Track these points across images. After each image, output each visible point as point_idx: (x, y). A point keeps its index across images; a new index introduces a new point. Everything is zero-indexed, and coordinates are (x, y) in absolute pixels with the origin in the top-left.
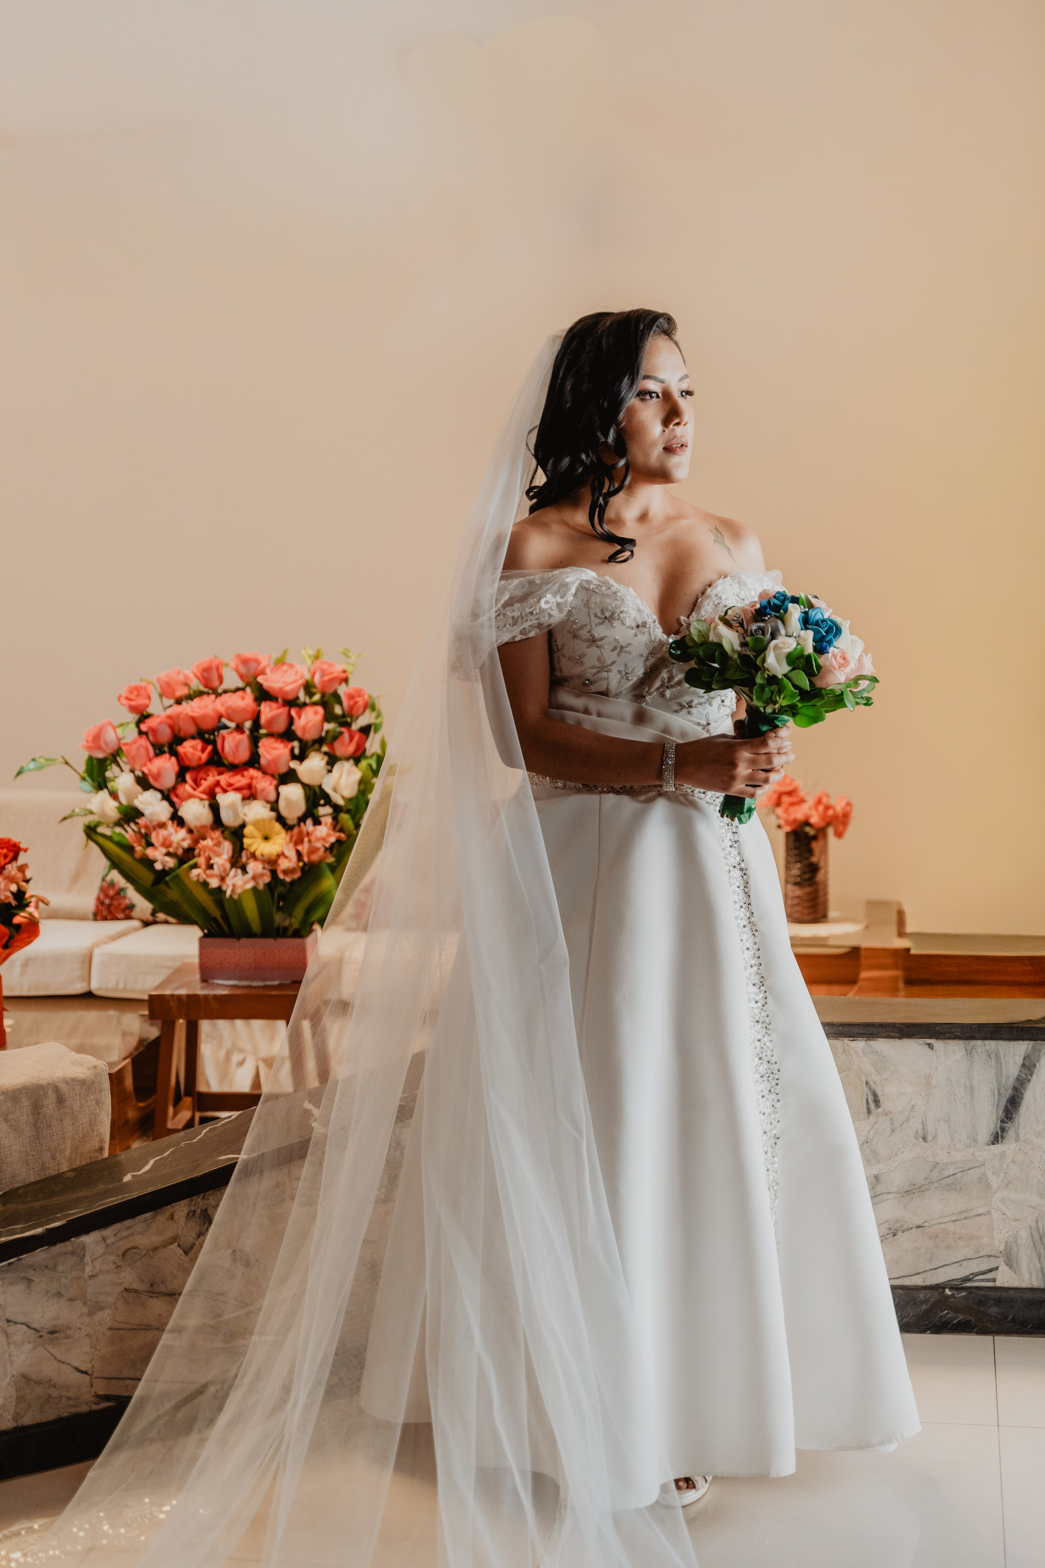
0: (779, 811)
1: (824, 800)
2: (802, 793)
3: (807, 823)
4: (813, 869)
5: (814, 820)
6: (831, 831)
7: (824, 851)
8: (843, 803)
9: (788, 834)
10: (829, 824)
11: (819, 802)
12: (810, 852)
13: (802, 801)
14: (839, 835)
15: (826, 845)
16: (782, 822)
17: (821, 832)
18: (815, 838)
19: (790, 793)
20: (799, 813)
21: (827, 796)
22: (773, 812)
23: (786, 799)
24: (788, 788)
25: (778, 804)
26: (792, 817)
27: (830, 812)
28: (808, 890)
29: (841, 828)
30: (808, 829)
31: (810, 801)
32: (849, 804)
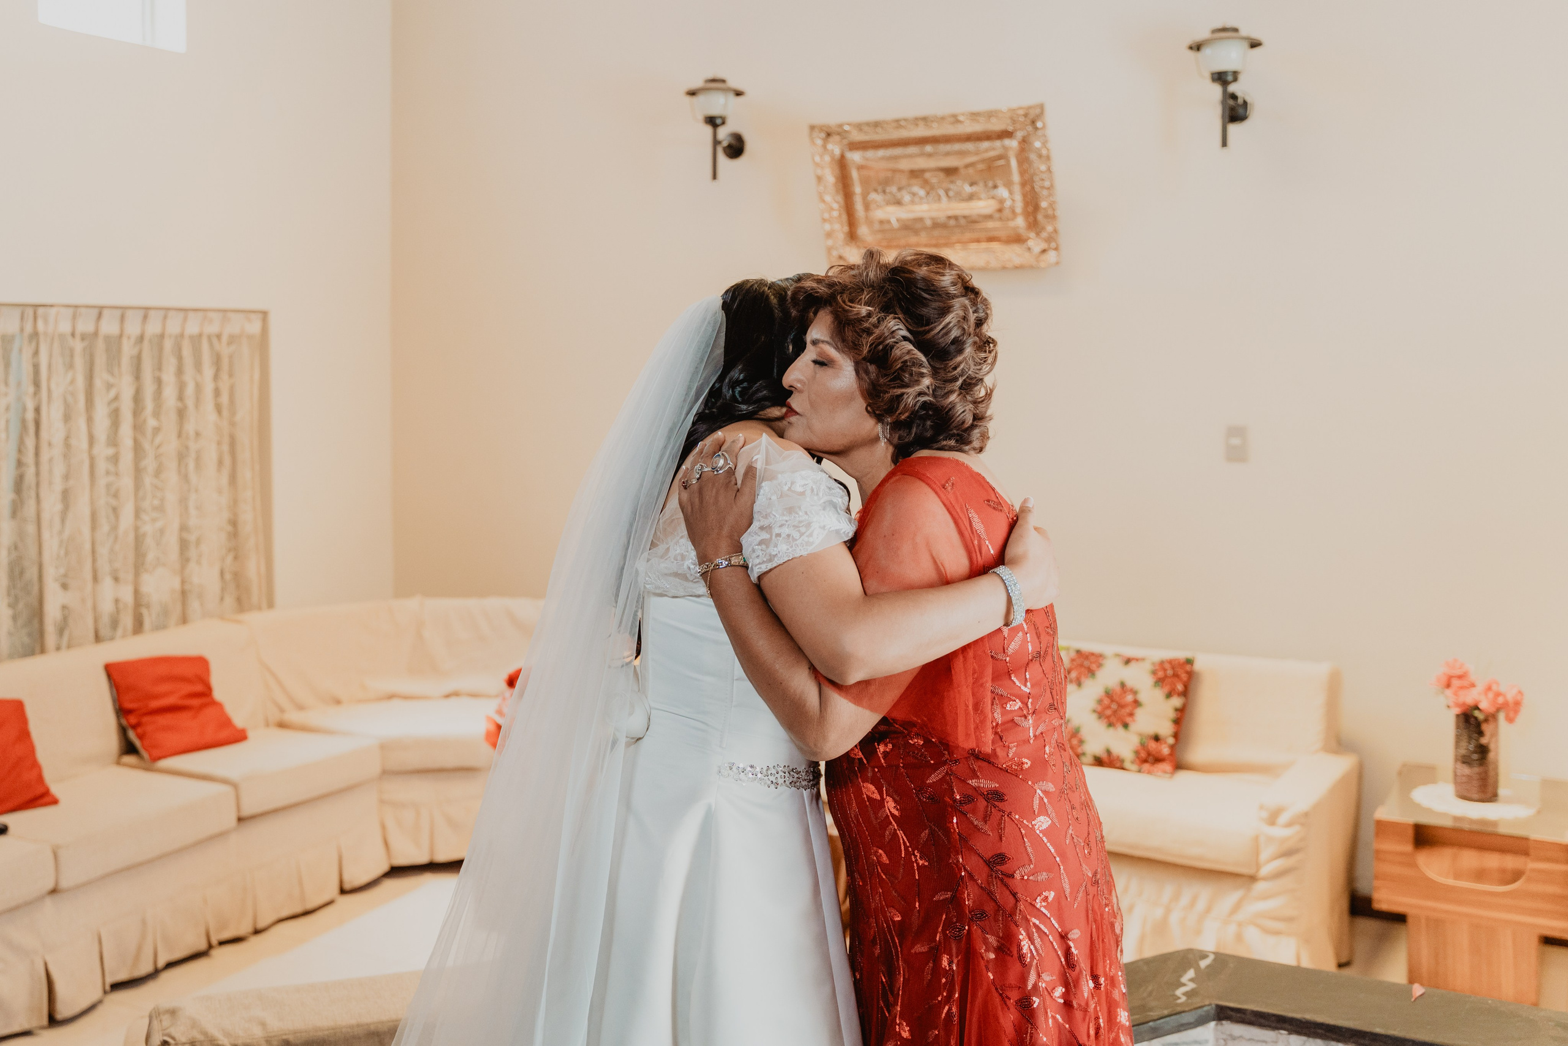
0: (1449, 692)
1: (1494, 687)
2: (1473, 677)
3: (1477, 708)
4: (1483, 751)
5: (1483, 705)
6: (1501, 716)
7: (1495, 734)
8: (1514, 691)
9: (1458, 716)
10: (1498, 710)
11: (1489, 688)
12: (1481, 733)
13: (1473, 685)
14: (1510, 720)
15: (1497, 727)
16: (1451, 704)
17: (1491, 717)
18: (1486, 720)
19: (1460, 677)
20: (1470, 697)
21: (1498, 684)
22: (1443, 693)
23: (1456, 683)
24: (1458, 672)
25: (1448, 686)
26: (1461, 700)
27: (1500, 700)
28: (1476, 770)
29: (1511, 714)
30: (1477, 713)
31: (1480, 687)
32: (1520, 692)
